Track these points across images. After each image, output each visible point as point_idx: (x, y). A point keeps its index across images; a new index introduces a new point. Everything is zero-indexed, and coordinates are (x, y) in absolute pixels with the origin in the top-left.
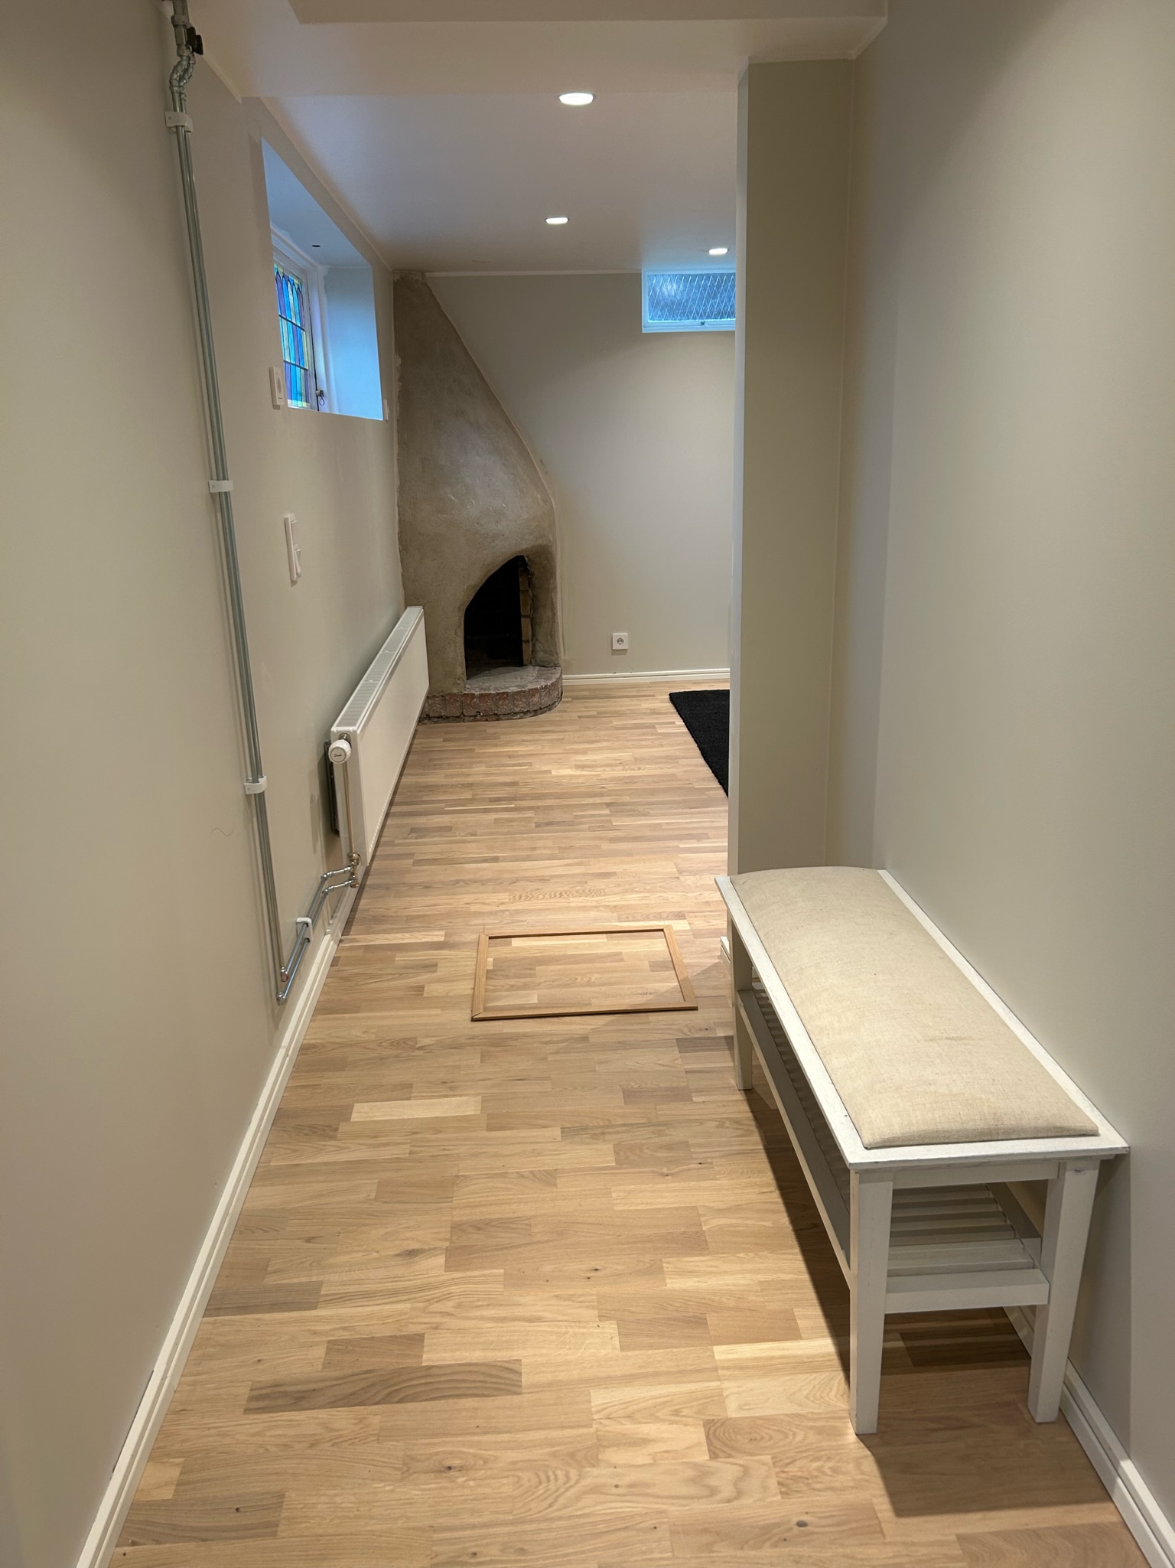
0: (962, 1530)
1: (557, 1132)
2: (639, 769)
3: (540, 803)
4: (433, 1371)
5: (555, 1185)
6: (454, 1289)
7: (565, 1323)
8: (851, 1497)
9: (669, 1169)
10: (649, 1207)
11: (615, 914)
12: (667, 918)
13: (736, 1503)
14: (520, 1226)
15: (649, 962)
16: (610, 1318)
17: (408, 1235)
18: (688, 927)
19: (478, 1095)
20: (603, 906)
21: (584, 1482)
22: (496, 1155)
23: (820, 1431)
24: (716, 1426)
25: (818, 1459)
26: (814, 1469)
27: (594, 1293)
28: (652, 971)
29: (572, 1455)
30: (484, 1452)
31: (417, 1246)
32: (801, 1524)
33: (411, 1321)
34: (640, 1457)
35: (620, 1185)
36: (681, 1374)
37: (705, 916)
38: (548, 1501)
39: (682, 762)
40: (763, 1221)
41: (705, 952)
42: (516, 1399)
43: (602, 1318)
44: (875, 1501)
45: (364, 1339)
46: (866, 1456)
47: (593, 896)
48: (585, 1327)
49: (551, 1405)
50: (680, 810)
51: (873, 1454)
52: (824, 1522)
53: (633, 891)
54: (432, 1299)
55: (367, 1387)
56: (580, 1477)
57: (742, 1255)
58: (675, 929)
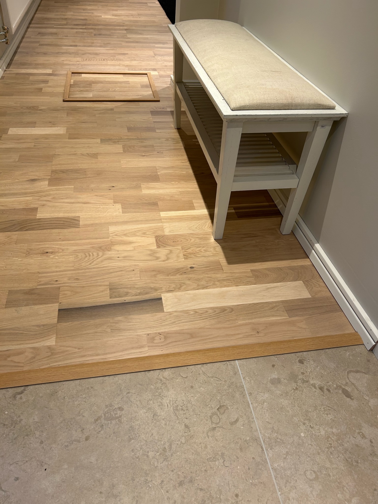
0: (252, 268)
1: (99, 141)
2: (140, 18)
3: (96, 27)
4: (41, 220)
5: (97, 158)
6: (51, 192)
7: (99, 204)
8: (211, 259)
9: (145, 154)
10: (136, 166)
11: (127, 68)
12: (149, 70)
13: (166, 261)
14: (81, 172)
15: (141, 85)
16: (118, 203)
17: (32, 174)
18: (157, 74)
19: (65, 127)
20: (122, 65)
21: (104, 256)
22: (72, 147)
23: (200, 238)
24: (160, 237)
25: (200, 247)
26: (198, 250)
27: (112, 194)
28: (141, 88)
29: (100, 248)
30: (63, 247)
31: (36, 178)
32: (191, 268)
33: (32, 203)
34: (129, 247)
35: (124, 159)
36: (147, 221)
37: (165, 70)
38: (89, 263)
39: (158, 16)
40: (183, 171)
41: (164, 82)
42: (77, 229)
43: (115, 202)
44: (220, 260)
45: (11, 209)
46: (218, 246)
47: (118, 61)
48: (107, 206)
49: (92, 231)
50: (156, 33)
51: (221, 246)
52: (201, 267)
53: (135, 60)
54: (42, 196)
55: (12, 225)
56: (103, 255)
57: (173, 183)
58: (152, 74)
